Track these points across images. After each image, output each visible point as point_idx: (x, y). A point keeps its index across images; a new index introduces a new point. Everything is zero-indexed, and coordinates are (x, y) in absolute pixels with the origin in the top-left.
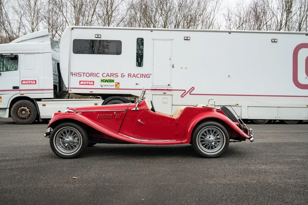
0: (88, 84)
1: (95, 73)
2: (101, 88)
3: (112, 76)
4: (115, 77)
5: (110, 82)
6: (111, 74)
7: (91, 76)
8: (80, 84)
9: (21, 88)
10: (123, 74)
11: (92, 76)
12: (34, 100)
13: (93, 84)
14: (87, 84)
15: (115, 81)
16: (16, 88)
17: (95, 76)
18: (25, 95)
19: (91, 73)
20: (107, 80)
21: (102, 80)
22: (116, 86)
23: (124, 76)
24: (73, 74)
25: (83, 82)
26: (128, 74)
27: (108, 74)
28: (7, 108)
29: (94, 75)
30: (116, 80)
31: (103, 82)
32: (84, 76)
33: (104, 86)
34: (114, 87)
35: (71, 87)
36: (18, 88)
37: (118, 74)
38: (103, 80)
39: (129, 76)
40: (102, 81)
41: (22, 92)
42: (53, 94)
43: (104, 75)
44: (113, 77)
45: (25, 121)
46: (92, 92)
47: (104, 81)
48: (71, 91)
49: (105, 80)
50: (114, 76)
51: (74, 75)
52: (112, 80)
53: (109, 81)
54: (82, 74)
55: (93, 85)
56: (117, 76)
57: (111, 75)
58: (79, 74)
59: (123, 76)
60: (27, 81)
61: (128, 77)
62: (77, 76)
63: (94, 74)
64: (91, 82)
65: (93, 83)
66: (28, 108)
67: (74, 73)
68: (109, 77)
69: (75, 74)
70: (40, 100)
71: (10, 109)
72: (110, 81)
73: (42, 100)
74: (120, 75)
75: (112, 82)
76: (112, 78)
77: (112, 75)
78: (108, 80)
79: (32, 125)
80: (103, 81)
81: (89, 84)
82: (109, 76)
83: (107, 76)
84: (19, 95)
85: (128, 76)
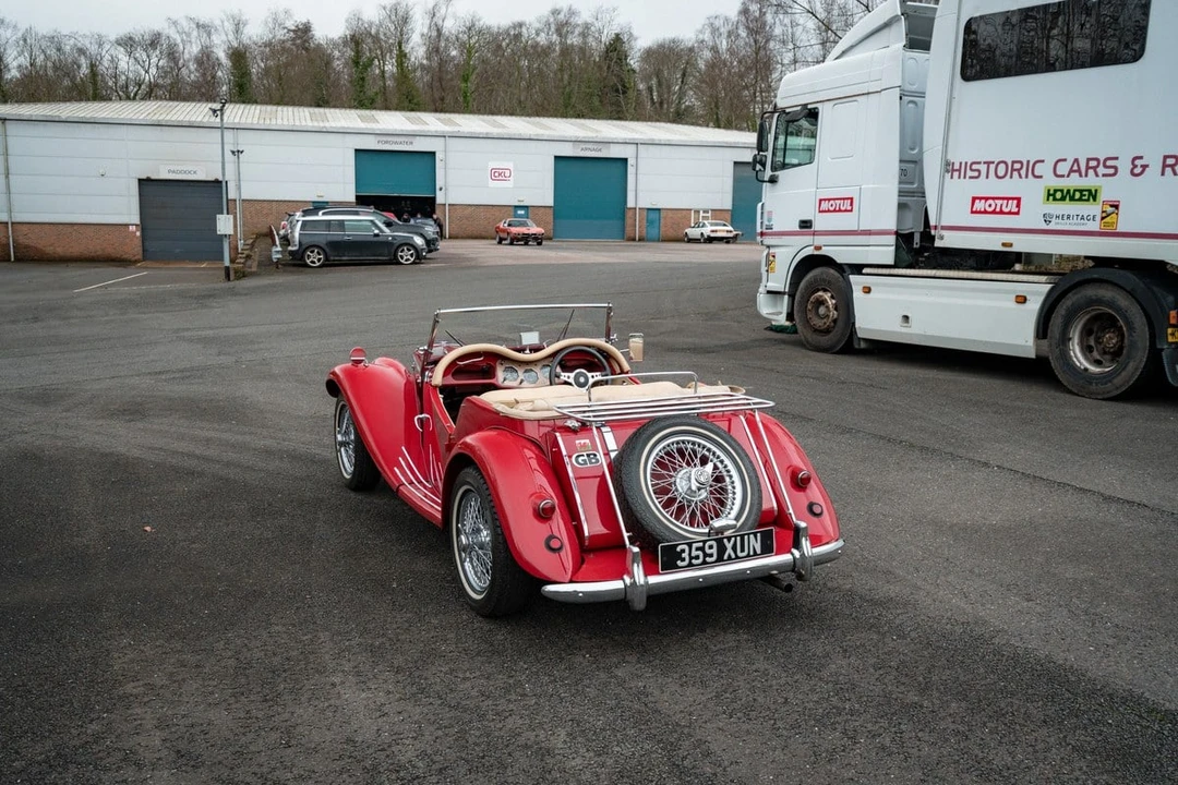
0: (998, 210)
1: (1028, 162)
2: (1044, 226)
3: (1091, 172)
4: (1104, 175)
5: (1080, 199)
6: (1089, 160)
7: (1011, 177)
8: (972, 212)
9: (817, 226)
10: (1141, 158)
11: (1015, 173)
12: (845, 267)
13: (1016, 210)
14: (994, 212)
15: (1102, 197)
16: (806, 224)
17: (1027, 176)
18: (825, 251)
19: (1013, 162)
20: (1068, 191)
21: (1052, 192)
22: (1103, 218)
23: (1144, 167)
24: (953, 170)
25: (983, 201)
26: (1166, 157)
27: (1076, 160)
28: (784, 293)
29: (1023, 172)
30: (1109, 189)
31: (1055, 199)
32: (987, 177)
33: (1057, 217)
34: (1094, 226)
35: (944, 223)
36: (810, 227)
37: (1116, 158)
38: (1056, 191)
39: (1168, 170)
40: (1051, 195)
41: (819, 240)
42: (893, 248)
43: (1063, 168)
44: (1097, 175)
45: (824, 340)
46: (1011, 245)
47: (1059, 195)
48: (942, 238)
49: (1062, 191)
50: (1101, 170)
51: (956, 174)
52: (1090, 191)
53: (1077, 195)
54: (983, 168)
55: (1017, 213)
56: (1112, 171)
57: (1088, 168)
58: (970, 170)
59: (1138, 168)
60: (832, 202)
61: (1163, 174)
62: (965, 177)
63: (1021, 168)
64: (1010, 202)
65: (1018, 206)
66: (832, 297)
67: (957, 167)
68: (1081, 176)
69: (959, 170)
70: (858, 269)
71: (792, 296)
72: (1082, 195)
73: (865, 271)
74: (1124, 166)
75: (1088, 200)
76: (1090, 182)
77: (1093, 165)
78: (1075, 191)
79: (840, 357)
80: (1054, 195)
81: (1001, 212)
82: (1079, 171)
83: (1071, 171)
84: (809, 251)
85: (1165, 166)
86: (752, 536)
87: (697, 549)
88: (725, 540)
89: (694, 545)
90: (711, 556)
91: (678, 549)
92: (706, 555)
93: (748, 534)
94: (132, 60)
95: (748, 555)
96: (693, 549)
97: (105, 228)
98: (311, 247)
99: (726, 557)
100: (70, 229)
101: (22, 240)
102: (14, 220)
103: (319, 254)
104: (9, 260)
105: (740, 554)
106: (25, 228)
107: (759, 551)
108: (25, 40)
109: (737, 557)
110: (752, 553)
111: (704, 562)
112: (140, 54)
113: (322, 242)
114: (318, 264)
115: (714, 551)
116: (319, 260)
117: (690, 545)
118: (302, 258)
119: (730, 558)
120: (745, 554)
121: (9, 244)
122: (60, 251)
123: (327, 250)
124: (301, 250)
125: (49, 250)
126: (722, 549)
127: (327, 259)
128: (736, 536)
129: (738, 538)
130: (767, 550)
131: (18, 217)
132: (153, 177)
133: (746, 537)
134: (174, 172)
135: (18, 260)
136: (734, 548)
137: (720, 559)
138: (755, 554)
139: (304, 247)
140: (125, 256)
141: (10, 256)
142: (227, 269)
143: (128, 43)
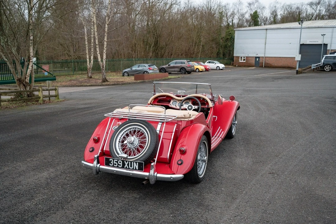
86: (135, 163)
87: (116, 162)
88: (125, 162)
89: (115, 160)
90: (120, 165)
91: (110, 160)
92: (118, 164)
93: (134, 162)
94: (311, 9)
95: (133, 169)
96: (114, 161)
97: (288, 58)
98: (327, 65)
99: (125, 167)
100: (279, 59)
101: (267, 62)
102: (265, 56)
103: (329, 67)
104: (263, 67)
105: (130, 168)
106: (268, 58)
107: (137, 169)
108: (283, 7)
109: (129, 168)
110: (134, 168)
111: (118, 167)
112: (314, 7)
113: (331, 63)
114: (329, 70)
115: (121, 164)
116: (329, 69)
117: (113, 160)
118: (323, 68)
119: (126, 168)
120: (132, 168)
121: (263, 63)
122: (276, 65)
123: (333, 66)
124: (323, 66)
125: (273, 64)
126: (124, 164)
127: (332, 68)
128: (129, 161)
129: (130, 162)
130: (140, 169)
131: (266, 56)
132: (305, 43)
133: (133, 163)
134: (311, 42)
135: (265, 67)
136: (128, 165)
137: (123, 167)
138: (136, 169)
139: (325, 64)
140: (293, 67)
141: (263, 66)
142: (297, 71)
143: (311, 4)
